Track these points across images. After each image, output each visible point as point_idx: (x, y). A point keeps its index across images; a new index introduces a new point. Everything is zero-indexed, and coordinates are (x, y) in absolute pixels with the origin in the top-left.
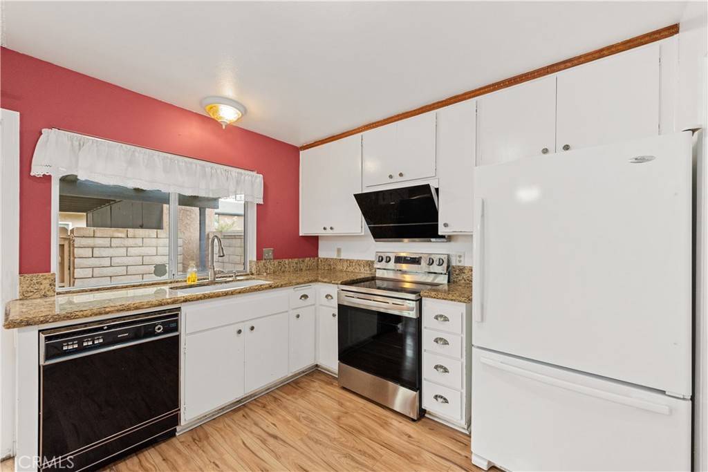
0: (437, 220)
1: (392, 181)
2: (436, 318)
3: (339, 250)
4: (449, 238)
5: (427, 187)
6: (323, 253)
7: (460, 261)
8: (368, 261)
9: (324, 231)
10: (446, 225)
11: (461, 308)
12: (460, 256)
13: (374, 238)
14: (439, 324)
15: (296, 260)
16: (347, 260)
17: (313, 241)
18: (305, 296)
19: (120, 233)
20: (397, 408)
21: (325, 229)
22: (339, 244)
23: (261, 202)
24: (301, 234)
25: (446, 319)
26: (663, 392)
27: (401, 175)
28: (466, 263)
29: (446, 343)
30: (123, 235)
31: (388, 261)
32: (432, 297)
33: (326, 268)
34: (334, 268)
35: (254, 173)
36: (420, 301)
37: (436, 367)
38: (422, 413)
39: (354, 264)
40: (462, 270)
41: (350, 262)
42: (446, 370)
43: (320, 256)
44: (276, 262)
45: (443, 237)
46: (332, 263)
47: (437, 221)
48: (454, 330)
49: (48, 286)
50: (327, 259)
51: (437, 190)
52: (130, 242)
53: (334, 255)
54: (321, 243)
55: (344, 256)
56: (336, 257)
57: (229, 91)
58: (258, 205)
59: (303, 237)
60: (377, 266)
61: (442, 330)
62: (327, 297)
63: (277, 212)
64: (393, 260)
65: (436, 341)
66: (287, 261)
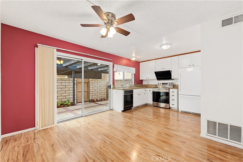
0: (171, 76)
1: (162, 69)
3: (148, 83)
4: (173, 79)
5: (170, 71)
6: (144, 83)
8: (156, 85)
10: (173, 77)
11: (177, 90)
12: (175, 83)
13: (158, 80)
14: (173, 93)
15: (139, 85)
17: (142, 81)
18: (145, 90)
19: (96, 80)
21: (147, 78)
22: (148, 81)
23: (135, 73)
27: (164, 68)
28: (177, 84)
29: (174, 96)
30: (97, 80)
31: (160, 84)
32: (171, 89)
33: (145, 86)
34: (147, 86)
35: (134, 68)
36: (169, 89)
37: (172, 100)
38: (170, 108)
40: (176, 85)
41: (151, 85)
42: (174, 100)
43: (143, 84)
44: (137, 85)
45: (172, 79)
48: (175, 94)
51: (171, 71)
52: (98, 82)
53: (147, 84)
54: (143, 81)
57: (134, 55)
58: (134, 74)
59: (141, 80)
60: (158, 85)
61: (173, 94)
62: (149, 91)
63: (137, 75)
64: (161, 84)
65: (172, 96)
66: (138, 85)
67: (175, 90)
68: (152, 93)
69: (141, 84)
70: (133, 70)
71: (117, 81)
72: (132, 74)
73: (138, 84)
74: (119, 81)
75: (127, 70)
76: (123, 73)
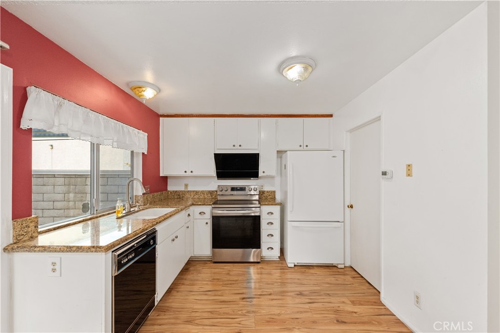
1: (234, 148)
2: (268, 213)
3: (186, 186)
4: (263, 178)
5: (259, 154)
6: (170, 188)
7: (262, 188)
8: (209, 191)
9: (185, 174)
10: (264, 172)
11: (279, 208)
12: (262, 186)
13: (218, 177)
14: (269, 216)
15: (159, 193)
16: (194, 191)
17: (165, 179)
18: (189, 215)
20: (252, 260)
21: (186, 172)
22: (186, 181)
23: (146, 153)
24: (161, 175)
25: (272, 213)
26: (339, 222)
27: (240, 146)
28: (265, 189)
29: (272, 223)
31: (227, 190)
32: (266, 205)
33: (176, 197)
34: (183, 197)
36: (260, 207)
37: (268, 235)
39: (199, 193)
41: (197, 192)
42: (272, 236)
43: (169, 190)
44: (151, 195)
45: (260, 177)
46: (181, 194)
47: (258, 170)
48: (276, 218)
49: (33, 228)
50: (176, 191)
54: (169, 181)
55: (190, 188)
56: (183, 190)
58: (143, 154)
59: (162, 177)
60: (218, 193)
61: (270, 218)
62: (200, 213)
63: (151, 159)
64: (230, 189)
65: (268, 224)
66: (156, 194)
67: (276, 209)
68: (210, 222)
69: (161, 190)
70: (140, 140)
71: (41, 176)
72: (132, 152)
73: (157, 191)
74: (54, 176)
75: (115, 139)
76: (92, 145)
